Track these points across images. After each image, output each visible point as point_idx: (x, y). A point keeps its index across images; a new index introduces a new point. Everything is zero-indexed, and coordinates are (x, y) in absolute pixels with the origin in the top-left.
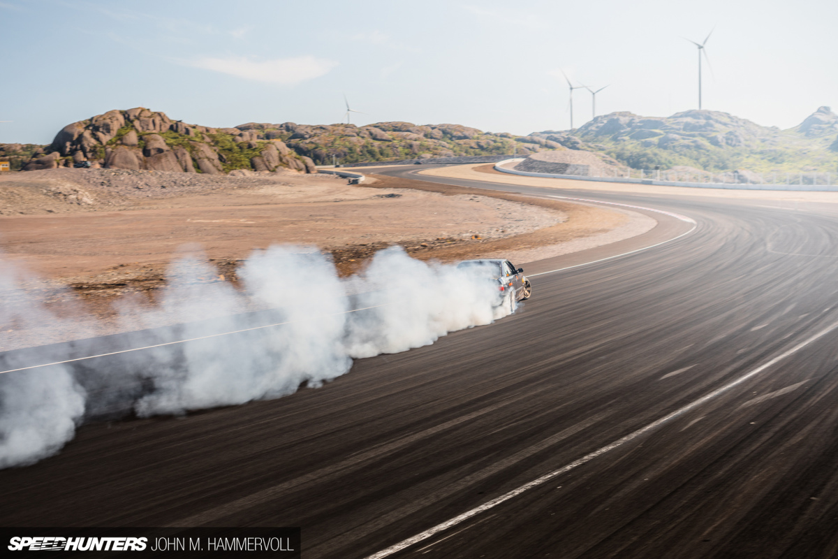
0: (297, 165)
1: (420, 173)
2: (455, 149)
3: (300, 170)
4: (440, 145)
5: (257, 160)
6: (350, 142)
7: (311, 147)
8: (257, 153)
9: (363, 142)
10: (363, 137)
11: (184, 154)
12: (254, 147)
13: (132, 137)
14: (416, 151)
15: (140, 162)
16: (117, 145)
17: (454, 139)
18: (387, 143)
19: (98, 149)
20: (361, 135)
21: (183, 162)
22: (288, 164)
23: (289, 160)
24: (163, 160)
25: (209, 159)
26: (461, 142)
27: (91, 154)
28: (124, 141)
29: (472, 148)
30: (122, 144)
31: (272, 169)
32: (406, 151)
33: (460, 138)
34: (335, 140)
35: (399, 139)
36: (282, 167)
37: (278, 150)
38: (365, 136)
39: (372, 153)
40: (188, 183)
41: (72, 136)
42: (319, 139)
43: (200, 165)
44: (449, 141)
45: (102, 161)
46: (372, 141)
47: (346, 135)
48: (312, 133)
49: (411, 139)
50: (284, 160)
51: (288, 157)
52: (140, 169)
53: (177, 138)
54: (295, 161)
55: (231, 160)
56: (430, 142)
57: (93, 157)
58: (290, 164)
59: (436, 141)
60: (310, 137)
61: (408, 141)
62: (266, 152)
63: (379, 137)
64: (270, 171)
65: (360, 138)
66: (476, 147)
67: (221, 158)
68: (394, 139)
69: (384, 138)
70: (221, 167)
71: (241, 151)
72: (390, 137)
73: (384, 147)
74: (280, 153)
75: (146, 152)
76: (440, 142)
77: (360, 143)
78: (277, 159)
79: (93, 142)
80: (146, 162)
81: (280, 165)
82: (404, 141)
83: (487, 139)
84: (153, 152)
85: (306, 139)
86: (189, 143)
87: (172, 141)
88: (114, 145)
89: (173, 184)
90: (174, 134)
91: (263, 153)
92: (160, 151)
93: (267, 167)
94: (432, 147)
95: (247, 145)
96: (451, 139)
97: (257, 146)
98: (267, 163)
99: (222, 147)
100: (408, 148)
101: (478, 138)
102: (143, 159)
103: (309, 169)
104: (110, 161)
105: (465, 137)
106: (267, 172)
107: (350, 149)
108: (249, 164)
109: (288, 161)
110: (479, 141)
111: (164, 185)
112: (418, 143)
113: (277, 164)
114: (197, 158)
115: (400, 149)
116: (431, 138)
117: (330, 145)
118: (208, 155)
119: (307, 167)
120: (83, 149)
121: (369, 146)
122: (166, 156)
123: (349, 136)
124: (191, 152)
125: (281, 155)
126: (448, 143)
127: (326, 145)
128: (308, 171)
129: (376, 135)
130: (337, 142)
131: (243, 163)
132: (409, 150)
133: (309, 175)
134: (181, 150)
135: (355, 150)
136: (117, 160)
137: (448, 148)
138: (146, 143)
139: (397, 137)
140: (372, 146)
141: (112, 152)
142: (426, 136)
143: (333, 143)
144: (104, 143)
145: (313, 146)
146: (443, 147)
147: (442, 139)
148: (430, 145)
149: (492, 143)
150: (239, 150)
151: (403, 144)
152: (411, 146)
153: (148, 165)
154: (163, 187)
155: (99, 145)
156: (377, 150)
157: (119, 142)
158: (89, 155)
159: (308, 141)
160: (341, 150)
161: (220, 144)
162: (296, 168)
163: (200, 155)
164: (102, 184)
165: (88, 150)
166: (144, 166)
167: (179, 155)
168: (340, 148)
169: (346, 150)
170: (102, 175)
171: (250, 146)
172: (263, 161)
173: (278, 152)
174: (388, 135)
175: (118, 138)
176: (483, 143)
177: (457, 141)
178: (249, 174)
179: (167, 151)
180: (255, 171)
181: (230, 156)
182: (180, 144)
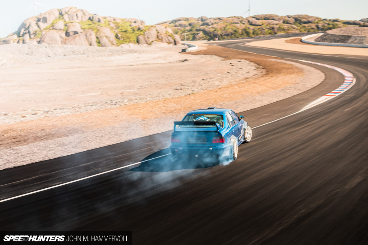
0: (169, 40)
1: (246, 44)
2: (301, 29)
3: (170, 43)
4: (292, 27)
5: (141, 38)
6: (235, 27)
7: (212, 30)
8: (142, 33)
9: (243, 27)
10: (244, 24)
11: (91, 34)
12: (141, 29)
13: (60, 25)
14: (276, 31)
15: (62, 40)
16: (50, 30)
17: (301, 23)
18: (259, 27)
19: (37, 32)
20: (243, 22)
21: (90, 39)
22: (162, 40)
23: (164, 37)
24: (77, 38)
25: (107, 37)
26: (306, 25)
27: (34, 35)
28: (55, 27)
29: (312, 28)
30: (53, 29)
31: (149, 43)
32: (270, 31)
33: (305, 23)
34: (226, 26)
35: (266, 24)
36: (156, 42)
37: (157, 31)
38: (245, 23)
39: (248, 34)
40: (82, 52)
41: (26, 25)
42: (217, 26)
43: (100, 41)
44: (299, 25)
45: (39, 40)
46: (249, 26)
47: (234, 23)
48: (214, 22)
49: (273, 24)
50: (160, 37)
51: (163, 36)
52: (62, 44)
53: (91, 25)
54: (167, 37)
55: (124, 38)
56: (286, 26)
57: (34, 37)
58: (164, 39)
59: (289, 25)
60: (212, 24)
61: (272, 26)
62: (148, 32)
63: (253, 23)
64: (147, 44)
65: (242, 25)
66: (315, 28)
67: (117, 36)
68: (263, 24)
69: (257, 24)
70: (115, 41)
71: (133, 32)
72: (261, 24)
73: (256, 30)
74: (158, 33)
75: (67, 34)
76: (292, 25)
77: (242, 27)
78: (155, 36)
79: (36, 28)
80: (66, 39)
81: (156, 40)
82: (269, 26)
83: (323, 23)
84: (71, 34)
85: (209, 25)
86: (97, 28)
87: (86, 26)
88: (48, 30)
89: (72, 53)
90: (90, 22)
91: (146, 33)
92: (76, 33)
93: (146, 41)
94: (286, 28)
95: (137, 28)
96: (300, 24)
97: (143, 29)
98: (147, 39)
99: (121, 30)
100: (271, 30)
101: (317, 23)
102: (64, 38)
103: (176, 42)
104: (42, 40)
105: (309, 22)
106: (146, 45)
107: (235, 31)
108: (136, 40)
109: (162, 38)
110: (318, 24)
111: (66, 54)
112: (278, 26)
113: (153, 40)
114: (99, 37)
115: (266, 30)
116: (287, 23)
117: (223, 29)
118: (107, 35)
119: (175, 41)
120: (29, 32)
121: (247, 29)
122: (79, 36)
123: (236, 23)
124: (96, 33)
125: (159, 34)
126: (297, 26)
127: (221, 29)
128: (175, 44)
129: (252, 23)
130: (228, 27)
131: (131, 39)
132: (272, 31)
133: (175, 46)
134: (91, 31)
135: (238, 31)
136: (47, 39)
137: (297, 29)
138: (68, 28)
139: (265, 23)
140: (249, 29)
141: (45, 34)
142: (284, 22)
143: (225, 28)
144: (42, 29)
145: (213, 29)
146: (294, 28)
147: (294, 23)
148: (285, 27)
149: (326, 25)
150: (132, 31)
151: (268, 27)
152: (273, 28)
153: (67, 42)
154: (65, 55)
155: (39, 30)
156: (251, 31)
157: (51, 28)
158: (32, 36)
159: (210, 27)
160: (230, 32)
161: (120, 28)
162: (167, 42)
163: (102, 35)
164: (27, 54)
165: (32, 33)
166: (64, 42)
167: (88, 35)
168: (229, 31)
169: (232, 32)
170: (29, 48)
171: (139, 29)
172: (144, 38)
173: (157, 32)
174: (259, 22)
175: (52, 25)
176: (320, 25)
177: (304, 25)
178: (133, 46)
179: (81, 33)
180: (139, 44)
181: (124, 35)
182: (91, 28)
